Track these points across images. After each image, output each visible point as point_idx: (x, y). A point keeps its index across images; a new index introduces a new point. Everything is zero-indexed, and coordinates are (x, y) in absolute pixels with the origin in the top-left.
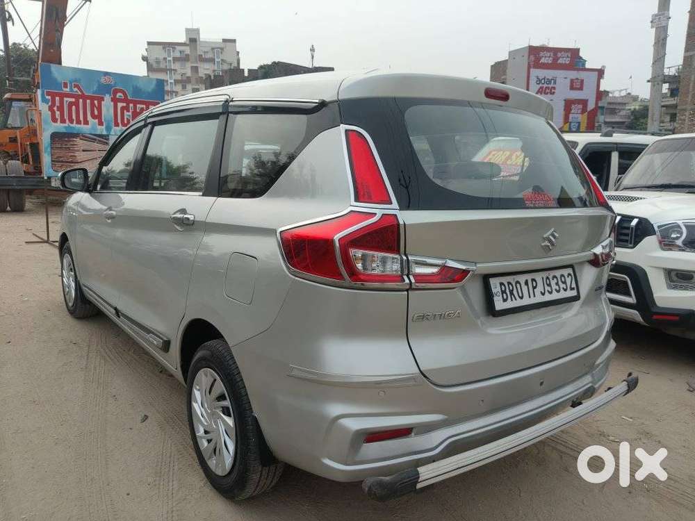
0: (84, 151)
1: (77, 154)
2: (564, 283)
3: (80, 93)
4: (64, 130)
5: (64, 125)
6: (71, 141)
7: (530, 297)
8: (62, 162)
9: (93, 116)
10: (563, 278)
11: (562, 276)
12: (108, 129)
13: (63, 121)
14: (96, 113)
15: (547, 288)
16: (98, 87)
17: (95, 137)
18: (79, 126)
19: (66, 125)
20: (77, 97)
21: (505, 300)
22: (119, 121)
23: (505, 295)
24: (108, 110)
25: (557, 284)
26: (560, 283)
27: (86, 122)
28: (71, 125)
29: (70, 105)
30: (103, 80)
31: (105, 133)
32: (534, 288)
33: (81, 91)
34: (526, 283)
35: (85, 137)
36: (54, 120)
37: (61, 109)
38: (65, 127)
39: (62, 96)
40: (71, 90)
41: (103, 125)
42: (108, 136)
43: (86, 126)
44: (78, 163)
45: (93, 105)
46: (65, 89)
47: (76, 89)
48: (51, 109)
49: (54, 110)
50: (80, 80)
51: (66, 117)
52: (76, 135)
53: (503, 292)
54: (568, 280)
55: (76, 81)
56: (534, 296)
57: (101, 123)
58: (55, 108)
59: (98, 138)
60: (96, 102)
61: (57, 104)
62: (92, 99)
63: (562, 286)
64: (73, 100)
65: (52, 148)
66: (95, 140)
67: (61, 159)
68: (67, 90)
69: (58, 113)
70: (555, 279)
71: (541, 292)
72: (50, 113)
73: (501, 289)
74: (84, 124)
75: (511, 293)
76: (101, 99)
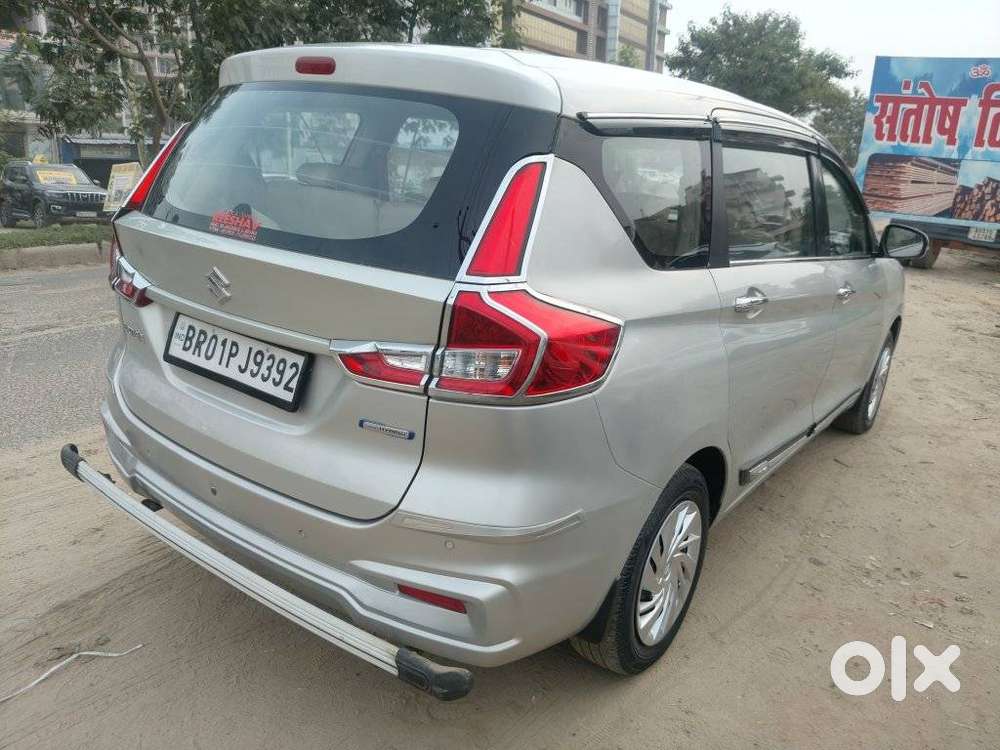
0: (913, 182)
1: (902, 186)
2: (281, 373)
3: (927, 95)
4: (890, 151)
5: (892, 143)
6: (897, 167)
7: (220, 363)
8: (876, 196)
9: (942, 130)
10: (282, 365)
11: (283, 361)
12: (963, 149)
13: (892, 137)
14: (947, 124)
15: (252, 366)
16: (961, 85)
17: (936, 163)
18: (914, 145)
19: (896, 143)
20: (921, 102)
21: (185, 349)
22: (986, 137)
23: (188, 342)
24: (969, 120)
25: (269, 369)
26: (274, 369)
27: (927, 139)
28: (902, 144)
29: (908, 113)
30: (972, 73)
31: (955, 156)
32: (231, 355)
33: (930, 92)
34: (224, 343)
35: (920, 162)
36: (879, 136)
37: (892, 121)
38: (893, 147)
39: (897, 101)
40: (915, 91)
41: (954, 144)
42: (959, 161)
43: (926, 145)
44: (901, 199)
45: (944, 112)
46: (904, 92)
47: (922, 90)
48: (878, 121)
49: (882, 123)
50: (932, 75)
51: (898, 132)
52: (906, 159)
53: (188, 338)
54: (289, 373)
55: (925, 77)
56: (227, 366)
57: (951, 141)
58: (884, 120)
59: (940, 164)
60: (951, 109)
61: (889, 113)
62: (945, 103)
63: (275, 375)
64: (914, 106)
65: (867, 175)
66: (937, 166)
67: (877, 192)
68: (908, 93)
69: (886, 127)
70: (271, 361)
71: (240, 367)
72: (875, 126)
73: (188, 333)
74: (924, 142)
75: (199, 345)
76: (959, 104)
